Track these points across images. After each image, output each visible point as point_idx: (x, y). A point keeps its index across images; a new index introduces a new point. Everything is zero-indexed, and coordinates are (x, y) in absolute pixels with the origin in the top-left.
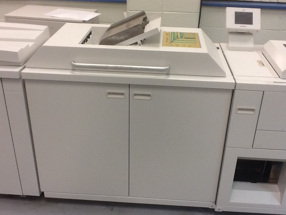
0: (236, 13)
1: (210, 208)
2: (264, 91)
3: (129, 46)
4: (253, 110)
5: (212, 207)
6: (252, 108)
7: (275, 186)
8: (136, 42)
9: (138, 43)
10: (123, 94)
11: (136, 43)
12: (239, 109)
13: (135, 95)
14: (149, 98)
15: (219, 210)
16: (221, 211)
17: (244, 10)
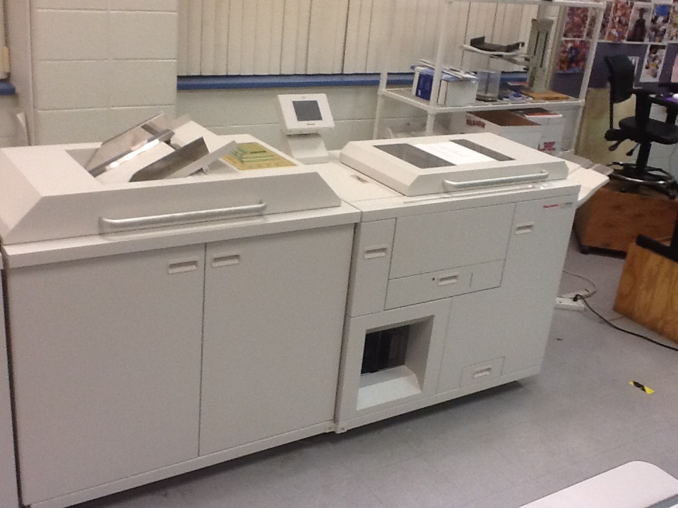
0: (293, 103)
1: (327, 432)
2: (396, 219)
3: (190, 177)
4: (383, 250)
5: (330, 428)
6: (384, 246)
7: (403, 367)
8: (199, 168)
9: (204, 169)
10: (194, 263)
11: (201, 170)
12: (369, 252)
13: (216, 260)
14: (236, 261)
15: (343, 429)
16: (345, 431)
17: (305, 98)
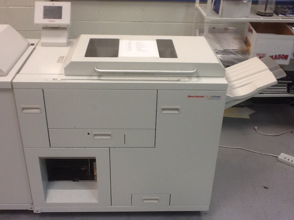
0: (45, 7)
1: (29, 210)
2: (43, 89)
5: (31, 208)
6: (37, 106)
12: (25, 109)
15: (37, 211)
17: (53, 4)
